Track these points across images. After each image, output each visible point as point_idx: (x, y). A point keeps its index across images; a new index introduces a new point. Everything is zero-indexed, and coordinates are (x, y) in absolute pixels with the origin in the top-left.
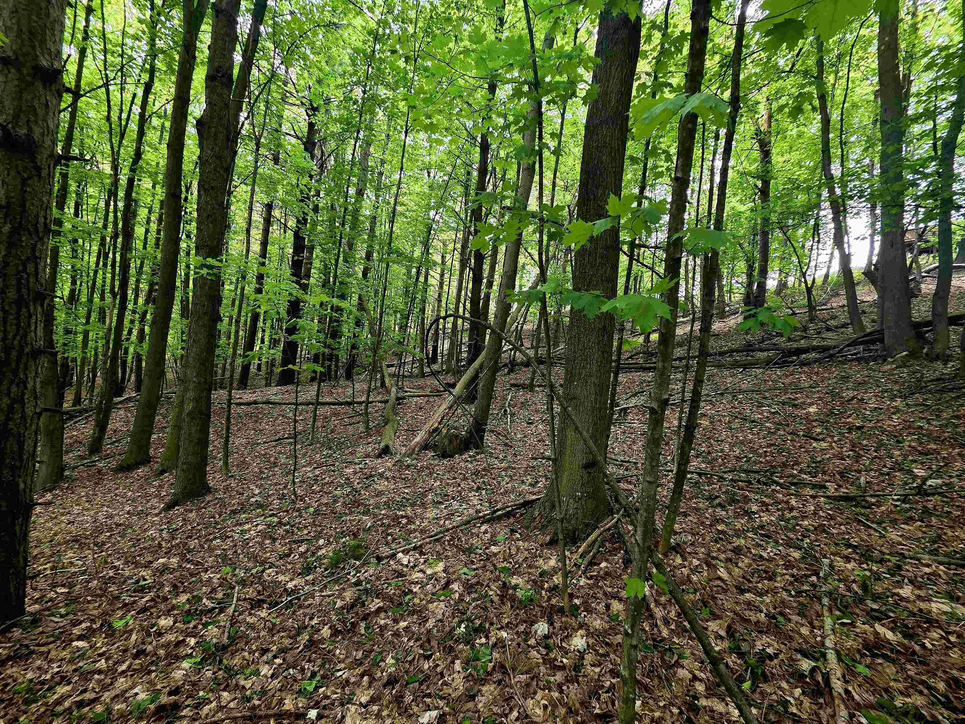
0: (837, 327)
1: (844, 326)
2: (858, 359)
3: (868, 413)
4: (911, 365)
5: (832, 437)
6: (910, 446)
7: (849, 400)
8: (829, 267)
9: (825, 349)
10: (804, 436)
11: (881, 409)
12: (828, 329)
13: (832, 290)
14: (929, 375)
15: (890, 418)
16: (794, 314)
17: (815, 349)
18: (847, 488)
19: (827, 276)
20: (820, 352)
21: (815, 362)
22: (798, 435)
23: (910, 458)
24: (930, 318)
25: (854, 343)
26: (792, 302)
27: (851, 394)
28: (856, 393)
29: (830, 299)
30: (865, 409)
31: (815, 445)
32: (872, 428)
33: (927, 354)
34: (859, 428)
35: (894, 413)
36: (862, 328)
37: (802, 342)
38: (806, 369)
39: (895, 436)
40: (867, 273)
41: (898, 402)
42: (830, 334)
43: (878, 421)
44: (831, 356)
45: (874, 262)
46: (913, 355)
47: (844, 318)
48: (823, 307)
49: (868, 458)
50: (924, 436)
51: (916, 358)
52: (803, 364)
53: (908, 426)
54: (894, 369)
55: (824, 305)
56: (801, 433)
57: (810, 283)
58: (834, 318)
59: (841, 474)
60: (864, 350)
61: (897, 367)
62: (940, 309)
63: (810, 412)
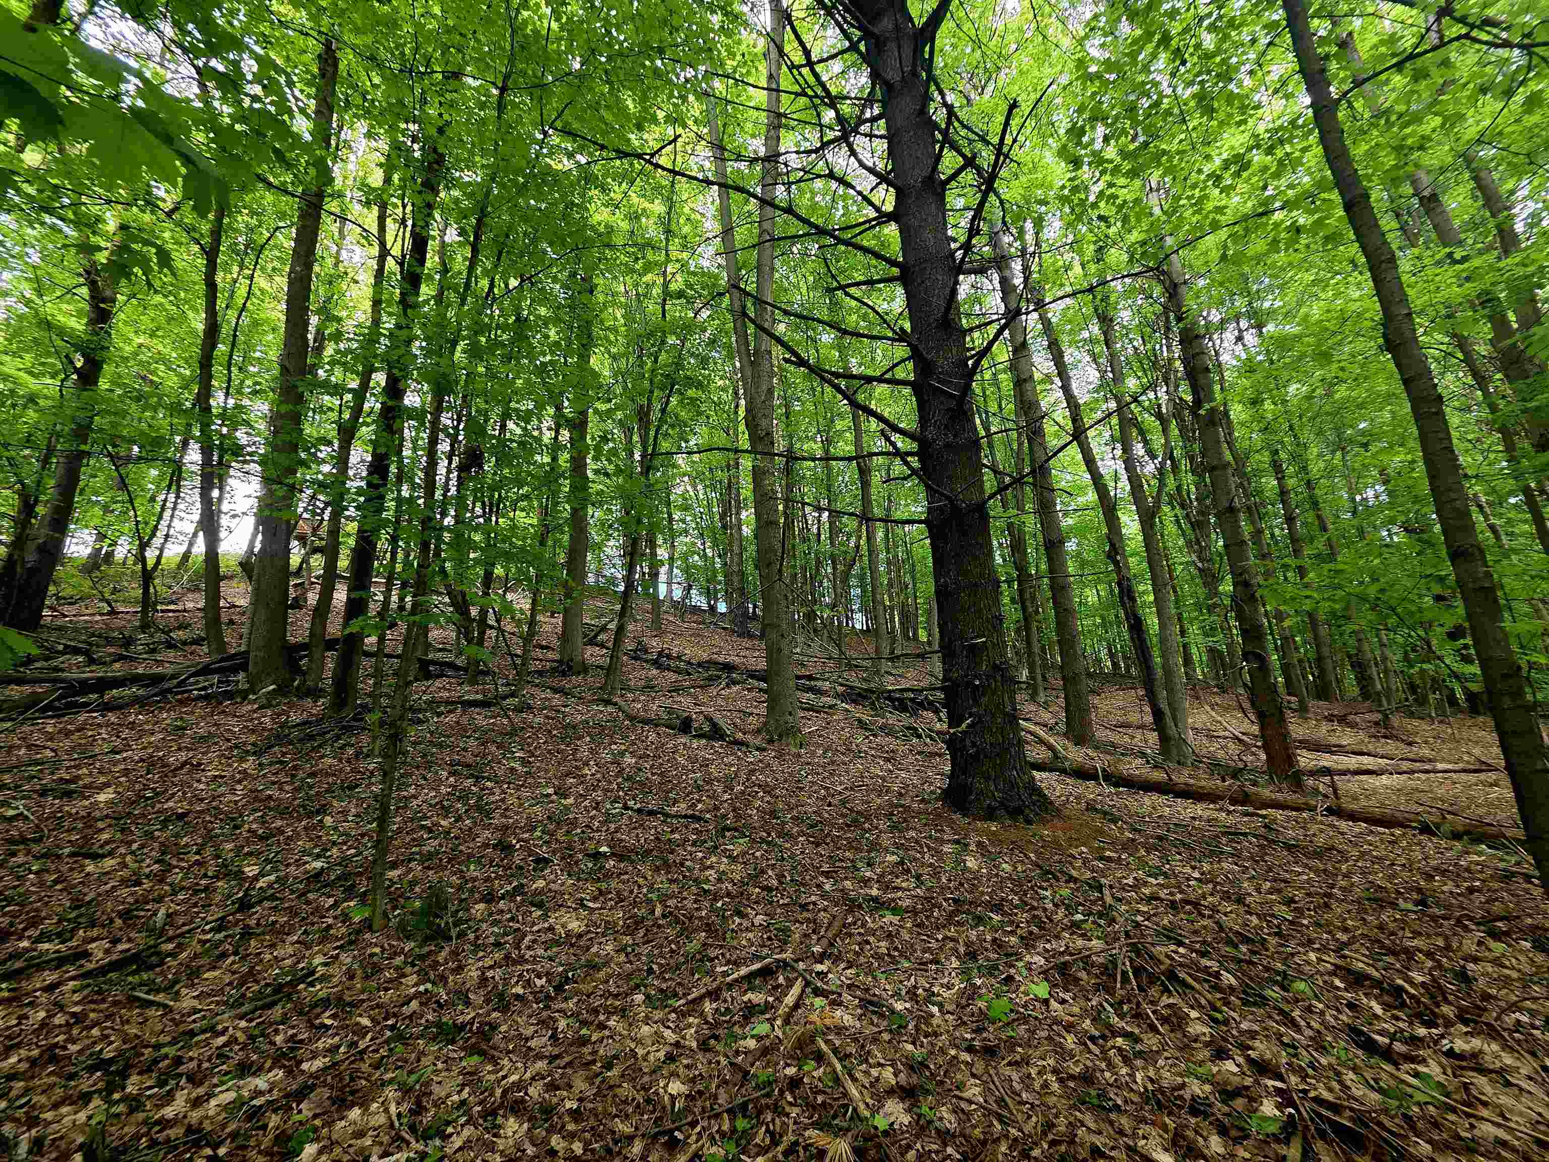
0: (185, 643)
1: (197, 642)
2: (207, 698)
3: (202, 786)
4: (278, 704)
5: (129, 843)
6: (249, 831)
7: (176, 769)
8: (191, 544)
9: (156, 680)
10: (72, 855)
11: (222, 777)
12: (170, 645)
13: (190, 580)
14: (295, 717)
15: (233, 791)
16: (113, 612)
17: (135, 679)
18: (130, 940)
19: (186, 556)
20: (147, 686)
21: (131, 704)
22: (59, 857)
23: (246, 850)
24: (307, 640)
25: (206, 671)
26: (115, 591)
27: (183, 756)
28: (191, 754)
29: (184, 595)
30: (199, 781)
31: (90, 868)
32: (202, 812)
33: (298, 688)
34: (181, 817)
35: (239, 782)
36: (222, 646)
37: (117, 665)
38: (112, 717)
39: (233, 819)
40: (245, 565)
41: (249, 764)
42: (171, 654)
43: (214, 798)
44: (163, 693)
45: (256, 550)
46: (282, 690)
47: (198, 629)
48: (172, 607)
49: (182, 869)
50: (270, 809)
51: (285, 695)
52: (106, 708)
53: (255, 796)
54: (255, 711)
55: (173, 602)
56: (67, 851)
57: (150, 563)
58: (182, 627)
59: (126, 915)
60: (219, 682)
61: (260, 708)
62: (318, 631)
63: (97, 803)
